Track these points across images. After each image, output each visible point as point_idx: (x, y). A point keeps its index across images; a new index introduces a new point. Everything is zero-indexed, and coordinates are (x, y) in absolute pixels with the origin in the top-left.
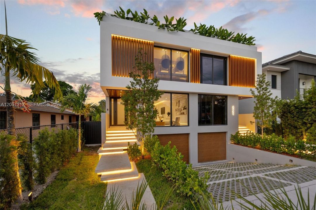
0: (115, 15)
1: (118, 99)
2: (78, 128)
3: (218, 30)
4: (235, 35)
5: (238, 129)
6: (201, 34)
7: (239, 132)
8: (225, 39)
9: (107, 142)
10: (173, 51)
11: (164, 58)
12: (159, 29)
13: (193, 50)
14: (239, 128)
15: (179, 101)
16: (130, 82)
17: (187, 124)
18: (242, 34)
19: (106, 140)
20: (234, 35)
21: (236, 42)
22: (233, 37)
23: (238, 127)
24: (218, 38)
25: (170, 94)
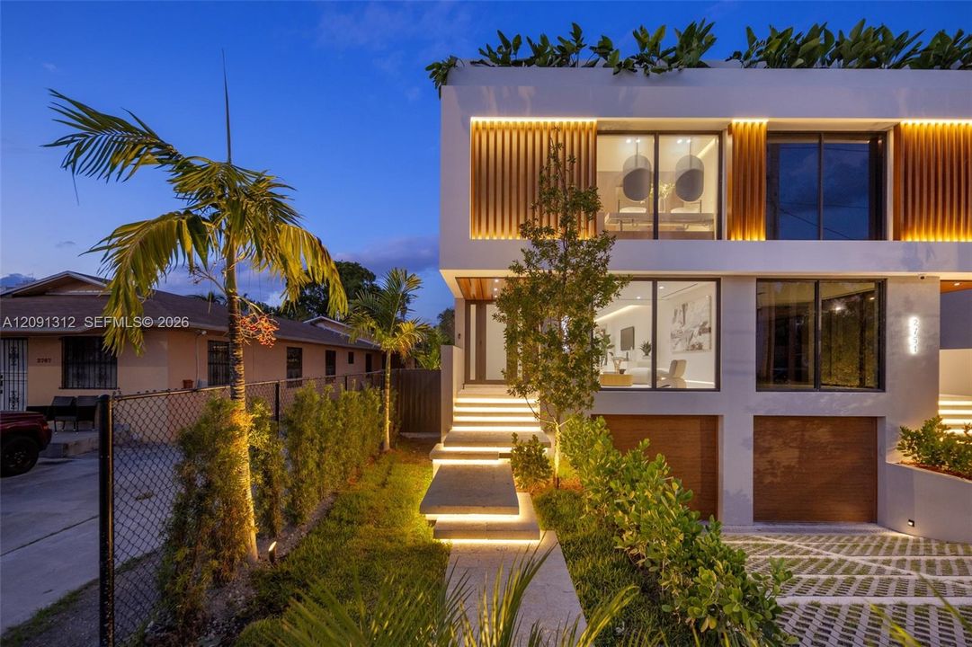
0: (482, 62)
1: (487, 306)
2: (383, 387)
3: (847, 36)
4: (926, 41)
5: (937, 407)
6: (775, 62)
7: (939, 419)
8: (877, 65)
9: (455, 429)
10: (662, 139)
11: (632, 167)
12: (615, 74)
13: (737, 125)
14: (941, 403)
15: (684, 306)
16: (522, 250)
17: (711, 384)
18: (961, 33)
19: (452, 423)
20: (918, 45)
21: (931, 67)
22: (914, 51)
23: (937, 398)
24: (845, 66)
25: (651, 283)
